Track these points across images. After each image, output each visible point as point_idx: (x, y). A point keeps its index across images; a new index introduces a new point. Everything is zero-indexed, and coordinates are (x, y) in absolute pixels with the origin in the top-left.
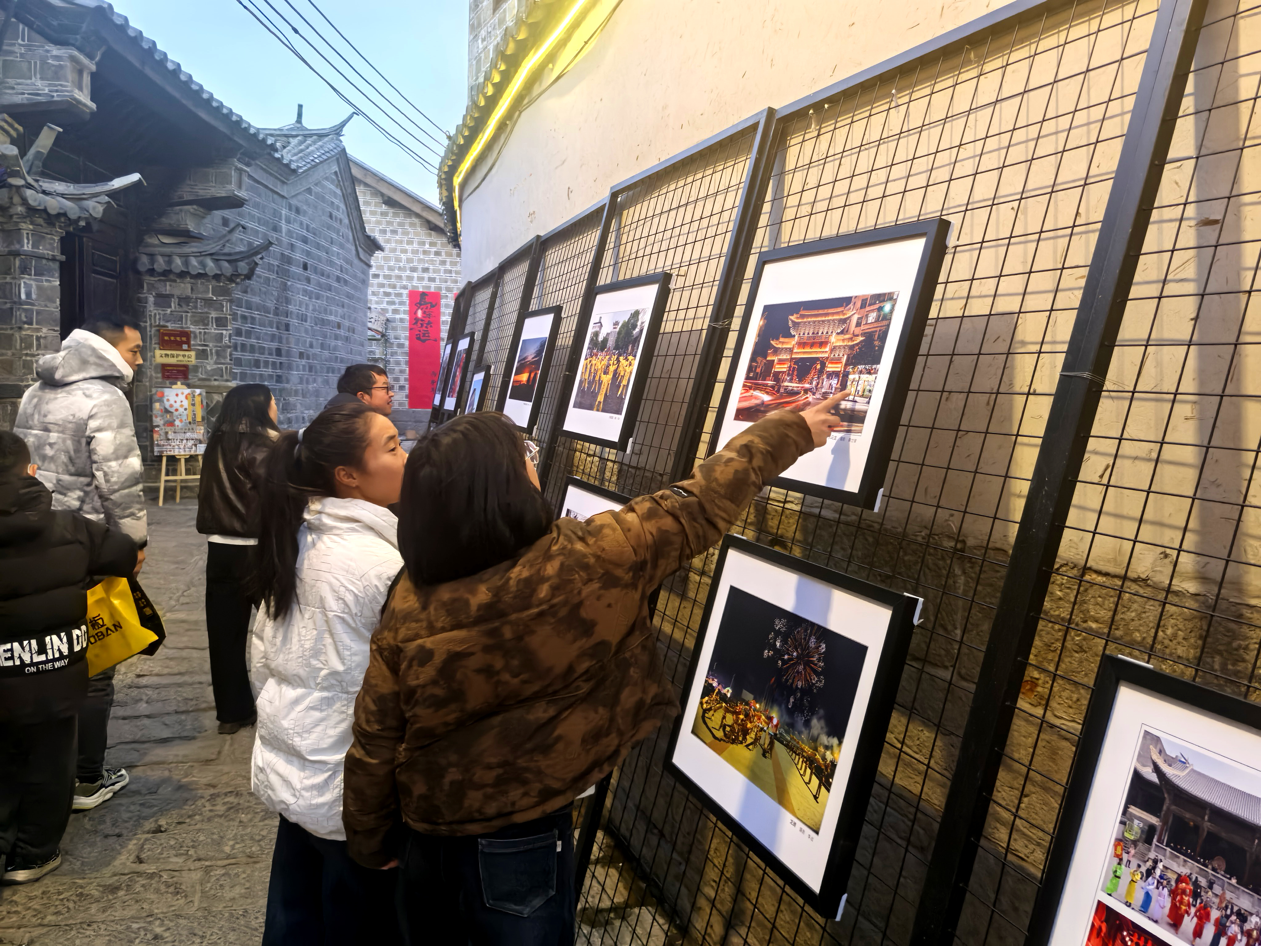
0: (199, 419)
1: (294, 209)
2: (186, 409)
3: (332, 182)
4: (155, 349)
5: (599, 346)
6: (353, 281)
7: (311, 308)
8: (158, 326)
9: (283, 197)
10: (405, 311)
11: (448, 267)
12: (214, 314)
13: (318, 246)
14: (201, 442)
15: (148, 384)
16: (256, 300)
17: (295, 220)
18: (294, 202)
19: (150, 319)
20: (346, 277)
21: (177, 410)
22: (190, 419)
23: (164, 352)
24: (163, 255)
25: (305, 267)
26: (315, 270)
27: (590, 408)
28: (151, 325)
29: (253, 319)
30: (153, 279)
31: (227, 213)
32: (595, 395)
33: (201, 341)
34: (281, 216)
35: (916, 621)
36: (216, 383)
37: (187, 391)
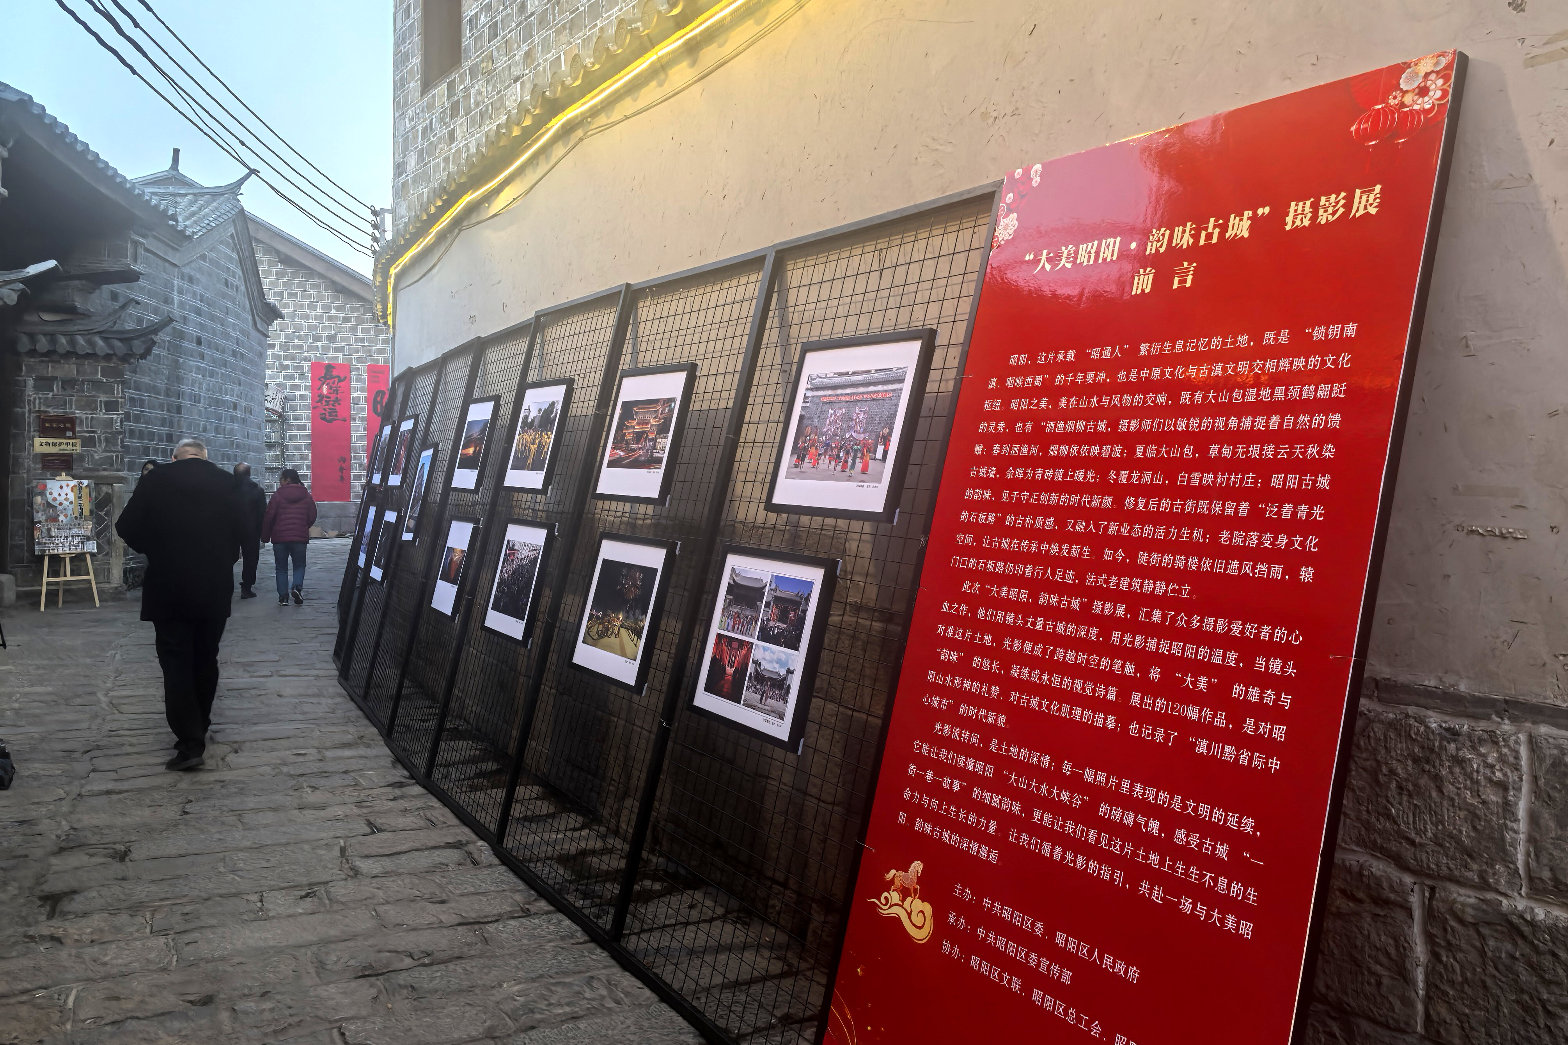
0: (86, 512)
1: (186, 278)
2: (71, 503)
3: (227, 245)
4: (34, 437)
5: (528, 425)
6: (251, 355)
7: (204, 386)
8: (38, 412)
9: (175, 265)
10: (306, 388)
11: (360, 334)
12: (103, 398)
13: (213, 318)
14: (88, 539)
15: (25, 476)
16: (146, 380)
17: (188, 291)
18: (186, 270)
19: (29, 405)
20: (243, 350)
21: (61, 504)
22: (77, 514)
23: (44, 441)
24: (44, 335)
25: (199, 342)
26: (209, 346)
27: (522, 468)
28: (30, 411)
29: (142, 401)
30: (33, 360)
31: (116, 287)
32: (526, 459)
33: (87, 427)
34: (173, 286)
35: (677, 552)
36: (105, 473)
37: (73, 483)
